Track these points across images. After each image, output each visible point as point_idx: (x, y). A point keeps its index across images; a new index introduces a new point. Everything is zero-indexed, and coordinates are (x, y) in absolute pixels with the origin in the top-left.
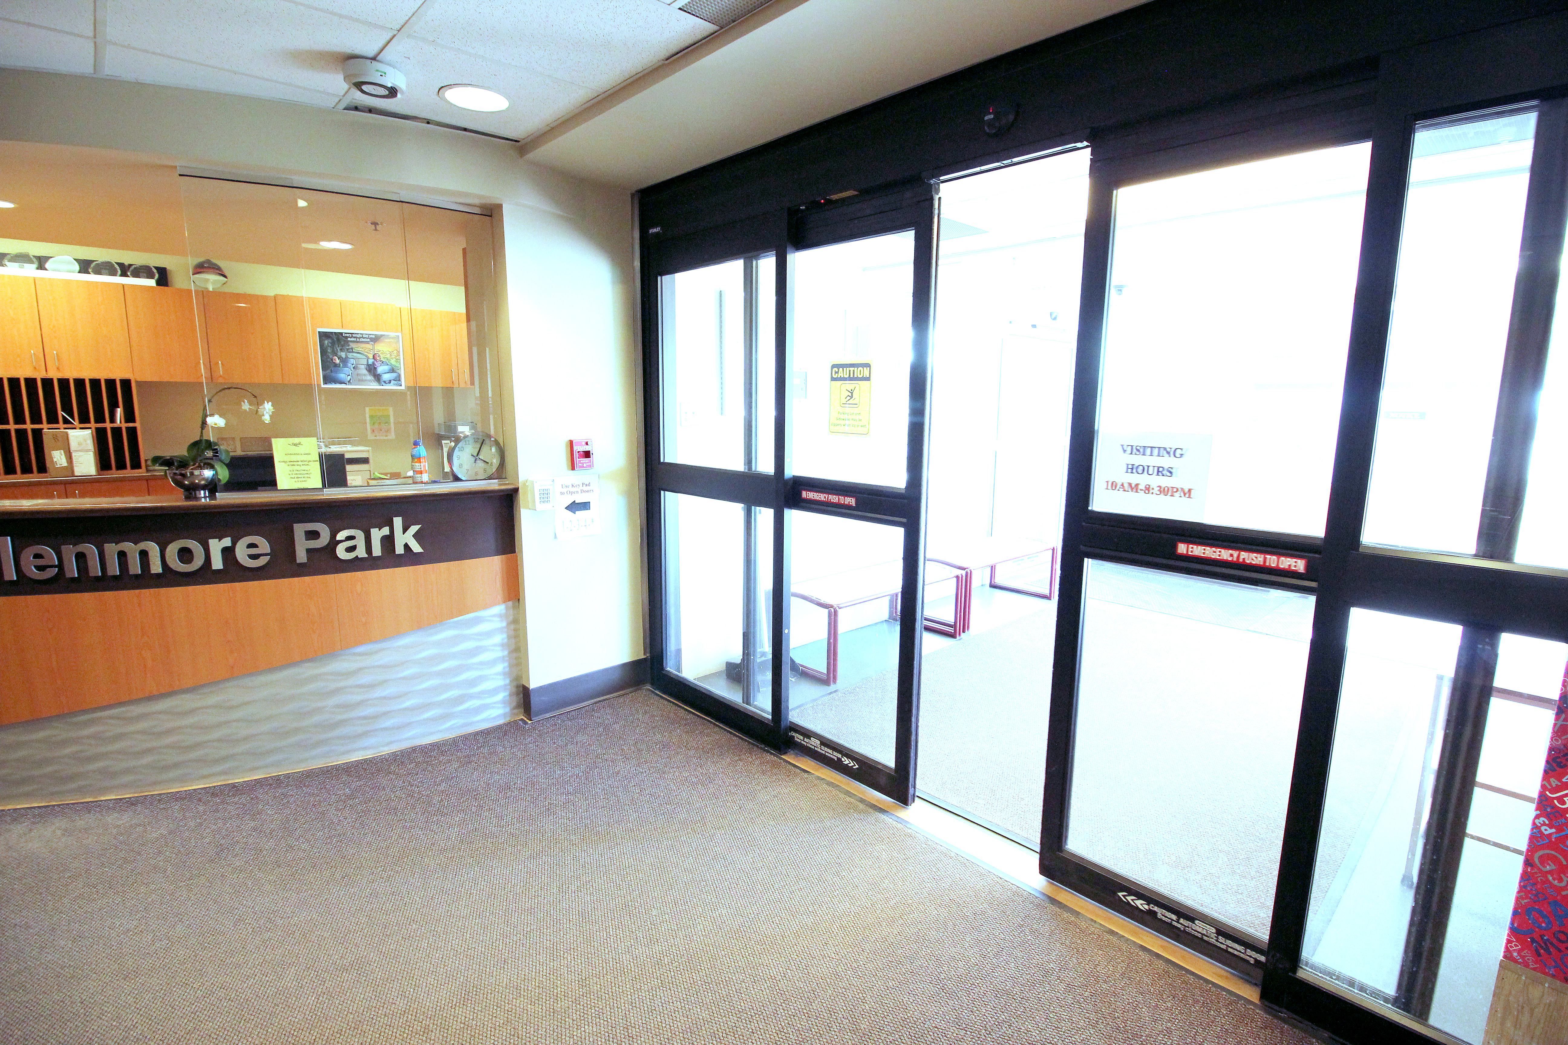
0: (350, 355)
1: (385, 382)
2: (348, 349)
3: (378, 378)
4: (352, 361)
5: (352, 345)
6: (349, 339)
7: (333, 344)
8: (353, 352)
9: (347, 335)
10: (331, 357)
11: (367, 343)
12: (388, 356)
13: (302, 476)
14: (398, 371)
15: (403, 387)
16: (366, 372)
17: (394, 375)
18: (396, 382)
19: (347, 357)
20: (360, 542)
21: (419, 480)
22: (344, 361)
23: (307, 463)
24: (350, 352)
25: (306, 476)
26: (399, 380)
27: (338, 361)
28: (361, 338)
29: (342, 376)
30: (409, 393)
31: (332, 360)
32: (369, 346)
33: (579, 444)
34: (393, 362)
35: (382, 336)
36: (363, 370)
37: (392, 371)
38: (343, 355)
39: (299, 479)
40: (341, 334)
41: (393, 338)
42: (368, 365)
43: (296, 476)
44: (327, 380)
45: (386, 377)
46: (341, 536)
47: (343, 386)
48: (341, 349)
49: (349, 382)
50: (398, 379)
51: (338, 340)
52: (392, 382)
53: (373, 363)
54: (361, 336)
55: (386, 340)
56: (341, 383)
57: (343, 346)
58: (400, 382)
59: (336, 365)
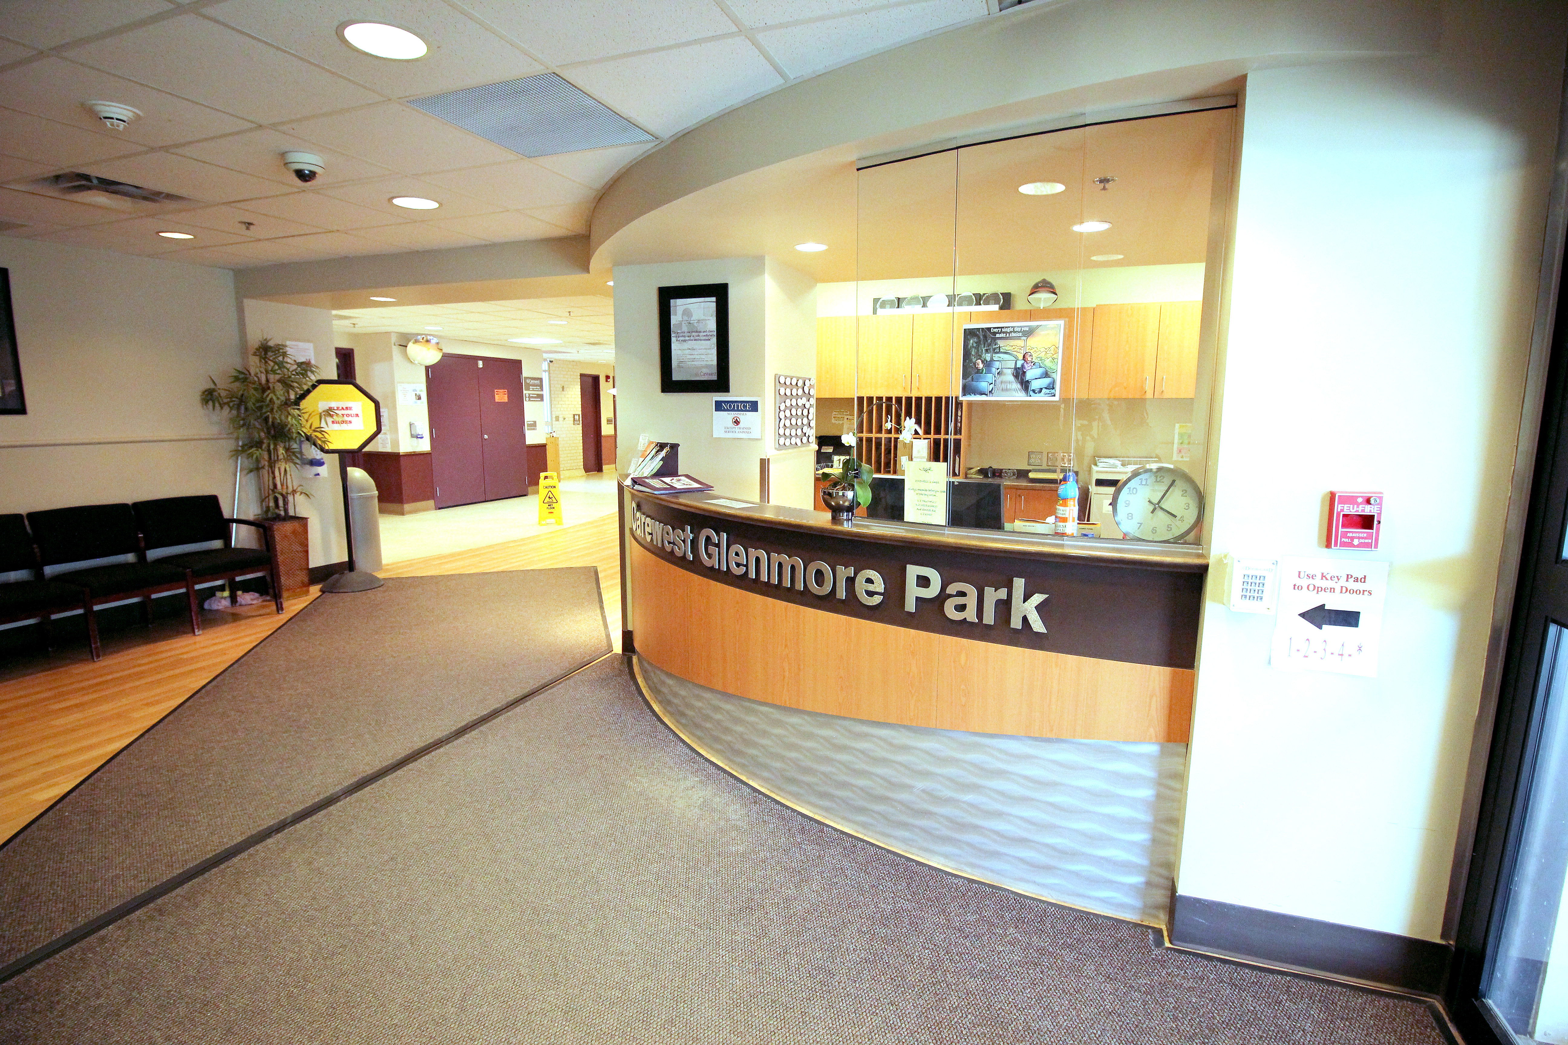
0: (996, 357)
1: (1034, 391)
2: (994, 349)
3: (1025, 385)
4: (997, 365)
5: (1000, 343)
6: (998, 336)
7: (978, 343)
8: (999, 352)
9: (996, 330)
10: (974, 360)
11: (1019, 338)
12: (1042, 355)
13: (928, 508)
14: (1054, 375)
15: (1056, 398)
16: (1012, 378)
17: (1046, 381)
18: (1048, 391)
19: (992, 360)
20: (971, 602)
21: (1060, 530)
22: (988, 365)
23: (934, 493)
24: (997, 353)
25: (932, 508)
26: (1053, 388)
27: (981, 366)
28: (1011, 332)
29: (983, 385)
30: (1063, 406)
31: (975, 364)
32: (1020, 343)
33: (1350, 500)
34: (1048, 363)
35: (1038, 327)
36: (1009, 376)
37: (1046, 375)
38: (988, 357)
39: (926, 512)
40: (989, 329)
41: (1052, 328)
42: (1016, 369)
43: (922, 508)
44: (966, 390)
45: (1035, 385)
46: (952, 589)
47: (983, 398)
48: (987, 350)
49: (990, 392)
50: (1051, 387)
51: (985, 337)
52: (1044, 391)
53: (1023, 365)
54: (1012, 330)
55: (1042, 333)
56: (982, 394)
57: (989, 345)
58: (1053, 391)
59: (979, 371)
